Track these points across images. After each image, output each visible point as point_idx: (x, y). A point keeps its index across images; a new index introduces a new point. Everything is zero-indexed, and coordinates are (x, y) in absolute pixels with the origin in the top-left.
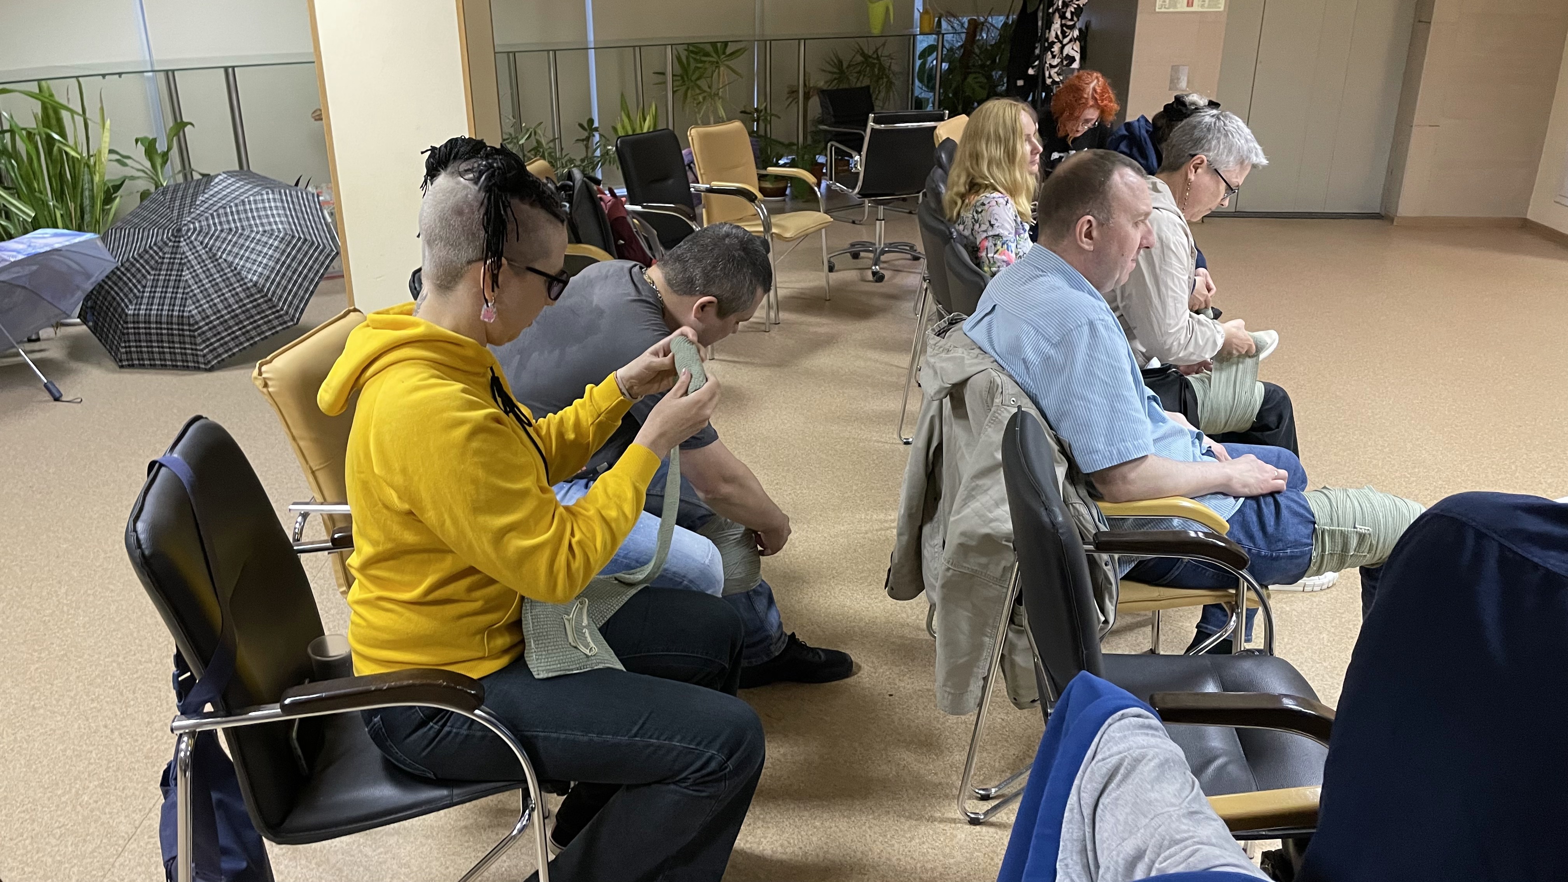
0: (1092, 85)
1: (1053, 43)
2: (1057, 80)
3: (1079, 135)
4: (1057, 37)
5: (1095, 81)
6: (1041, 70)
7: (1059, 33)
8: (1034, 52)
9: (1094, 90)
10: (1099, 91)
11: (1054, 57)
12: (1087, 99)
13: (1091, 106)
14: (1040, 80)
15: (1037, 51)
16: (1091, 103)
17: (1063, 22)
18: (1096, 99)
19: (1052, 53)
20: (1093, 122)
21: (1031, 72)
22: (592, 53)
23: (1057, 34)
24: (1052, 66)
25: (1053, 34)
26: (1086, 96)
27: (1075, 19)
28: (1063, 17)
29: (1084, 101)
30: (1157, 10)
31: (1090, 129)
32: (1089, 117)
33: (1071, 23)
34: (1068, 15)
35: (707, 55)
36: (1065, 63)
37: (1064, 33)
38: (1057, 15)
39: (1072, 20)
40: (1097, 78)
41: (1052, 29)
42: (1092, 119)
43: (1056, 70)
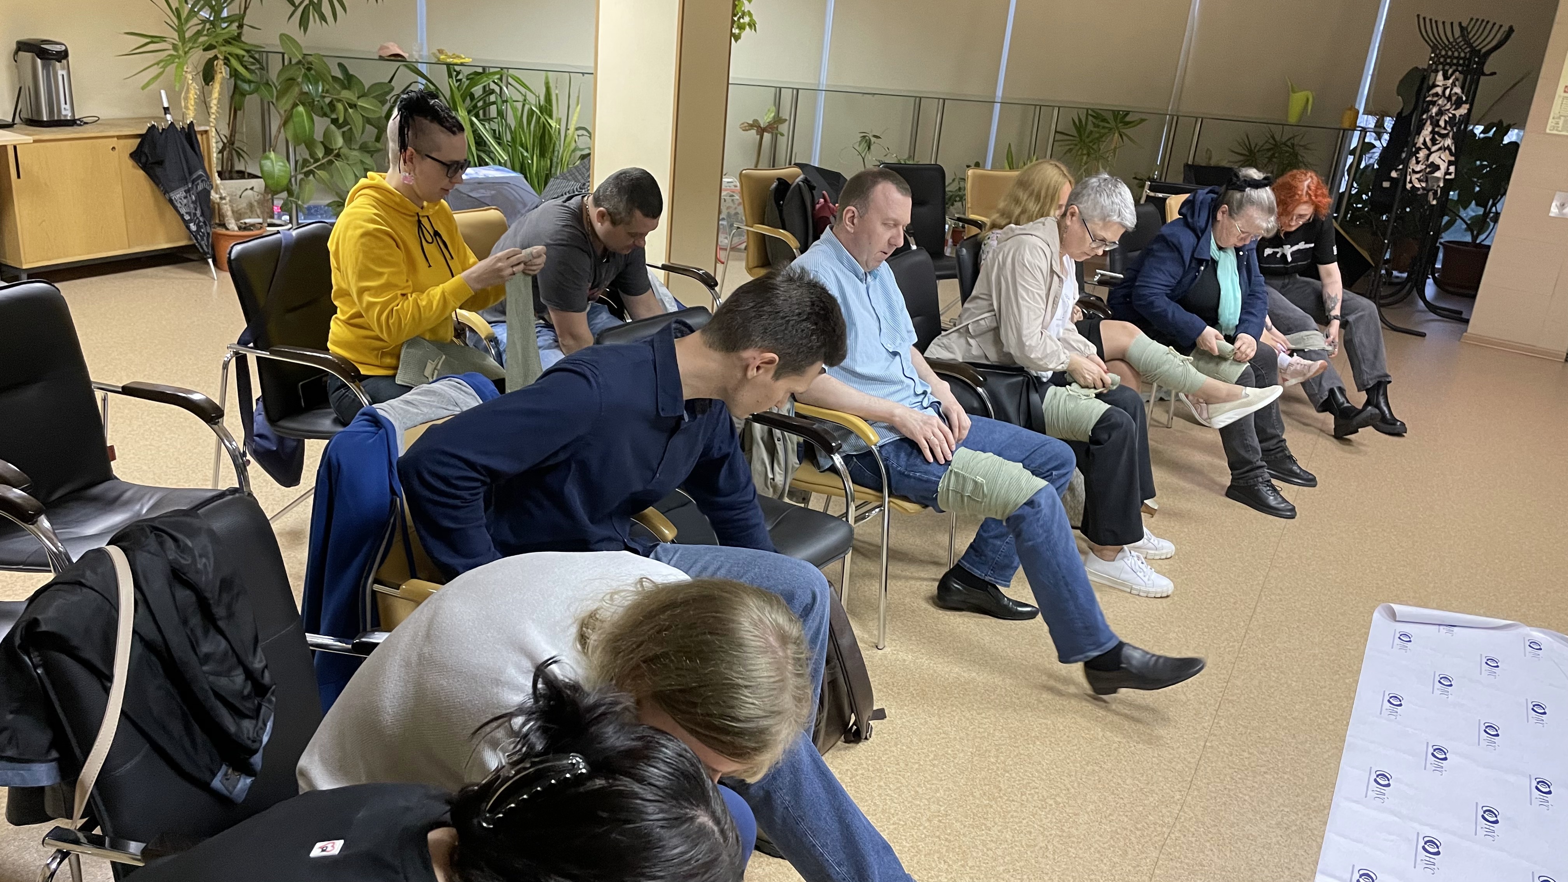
0: (1306, 183)
1: (1420, 149)
2: (1418, 185)
3: (1293, 229)
4: (1425, 143)
5: (1309, 180)
6: (1404, 173)
7: (1428, 140)
8: (1401, 155)
9: (1309, 187)
10: (1313, 188)
11: (1418, 162)
12: (1301, 196)
13: (1306, 202)
14: (1401, 184)
15: (1404, 155)
16: (1305, 198)
17: (1436, 129)
18: (1310, 196)
19: (1417, 158)
20: (1307, 218)
21: (1394, 174)
22: (997, 106)
23: (1425, 140)
24: (1414, 172)
25: (1421, 140)
26: (1300, 193)
27: (1449, 128)
28: (1436, 124)
29: (1297, 197)
30: (1548, 131)
31: (1304, 224)
32: (1302, 212)
33: (1446, 132)
34: (1442, 123)
35: (1104, 120)
36: (1428, 170)
37: (1434, 141)
38: (1429, 122)
39: (1445, 128)
40: (1311, 177)
41: (1422, 134)
42: (1306, 215)
43: (1418, 176)
